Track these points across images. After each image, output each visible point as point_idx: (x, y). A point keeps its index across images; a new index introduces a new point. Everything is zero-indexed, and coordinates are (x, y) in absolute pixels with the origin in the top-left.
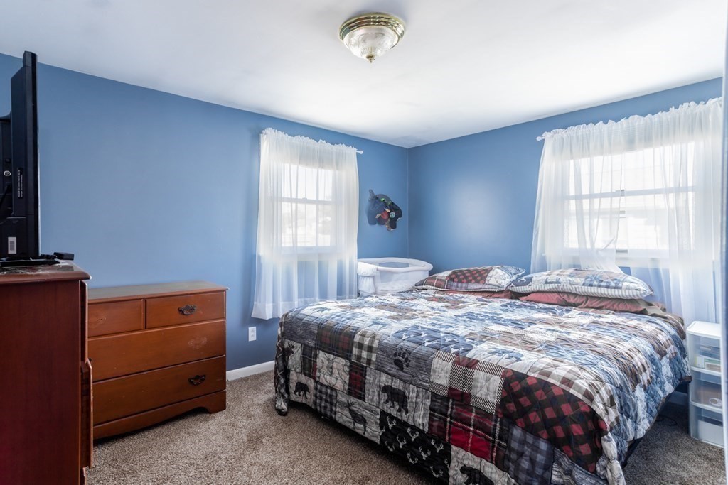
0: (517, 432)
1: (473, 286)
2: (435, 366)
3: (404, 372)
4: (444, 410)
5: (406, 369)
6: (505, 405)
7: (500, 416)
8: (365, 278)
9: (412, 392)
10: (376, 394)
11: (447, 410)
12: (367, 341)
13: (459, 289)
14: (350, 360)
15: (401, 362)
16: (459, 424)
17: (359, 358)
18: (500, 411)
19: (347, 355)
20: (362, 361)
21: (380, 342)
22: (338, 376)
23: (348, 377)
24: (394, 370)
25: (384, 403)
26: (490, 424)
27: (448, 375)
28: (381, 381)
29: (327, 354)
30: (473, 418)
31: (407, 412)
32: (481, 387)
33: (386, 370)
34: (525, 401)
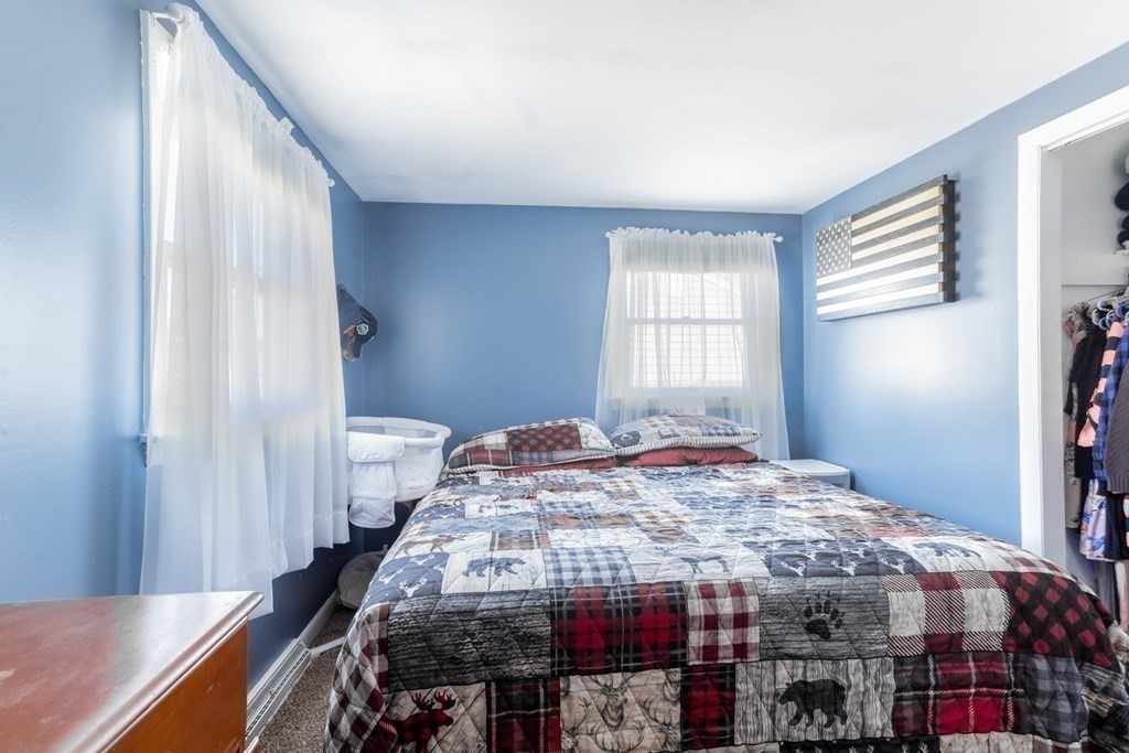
0: (1041, 664)
1: (562, 455)
2: (895, 607)
3: (834, 641)
4: (922, 681)
5: (836, 633)
6: (1016, 629)
7: (1012, 649)
8: (372, 468)
9: (854, 675)
10: (765, 714)
11: (927, 677)
12: (727, 606)
13: (536, 464)
14: (684, 665)
15: (824, 622)
16: (950, 692)
17: (710, 651)
18: (1011, 641)
19: (675, 656)
20: (721, 654)
21: (762, 598)
22: (642, 718)
23: (677, 709)
24: (807, 644)
25: (790, 724)
26: (1001, 668)
27: (923, 615)
28: (779, 679)
29: (600, 678)
30: (973, 671)
31: (844, 719)
32: (979, 613)
33: (792, 651)
34: (1041, 613)
